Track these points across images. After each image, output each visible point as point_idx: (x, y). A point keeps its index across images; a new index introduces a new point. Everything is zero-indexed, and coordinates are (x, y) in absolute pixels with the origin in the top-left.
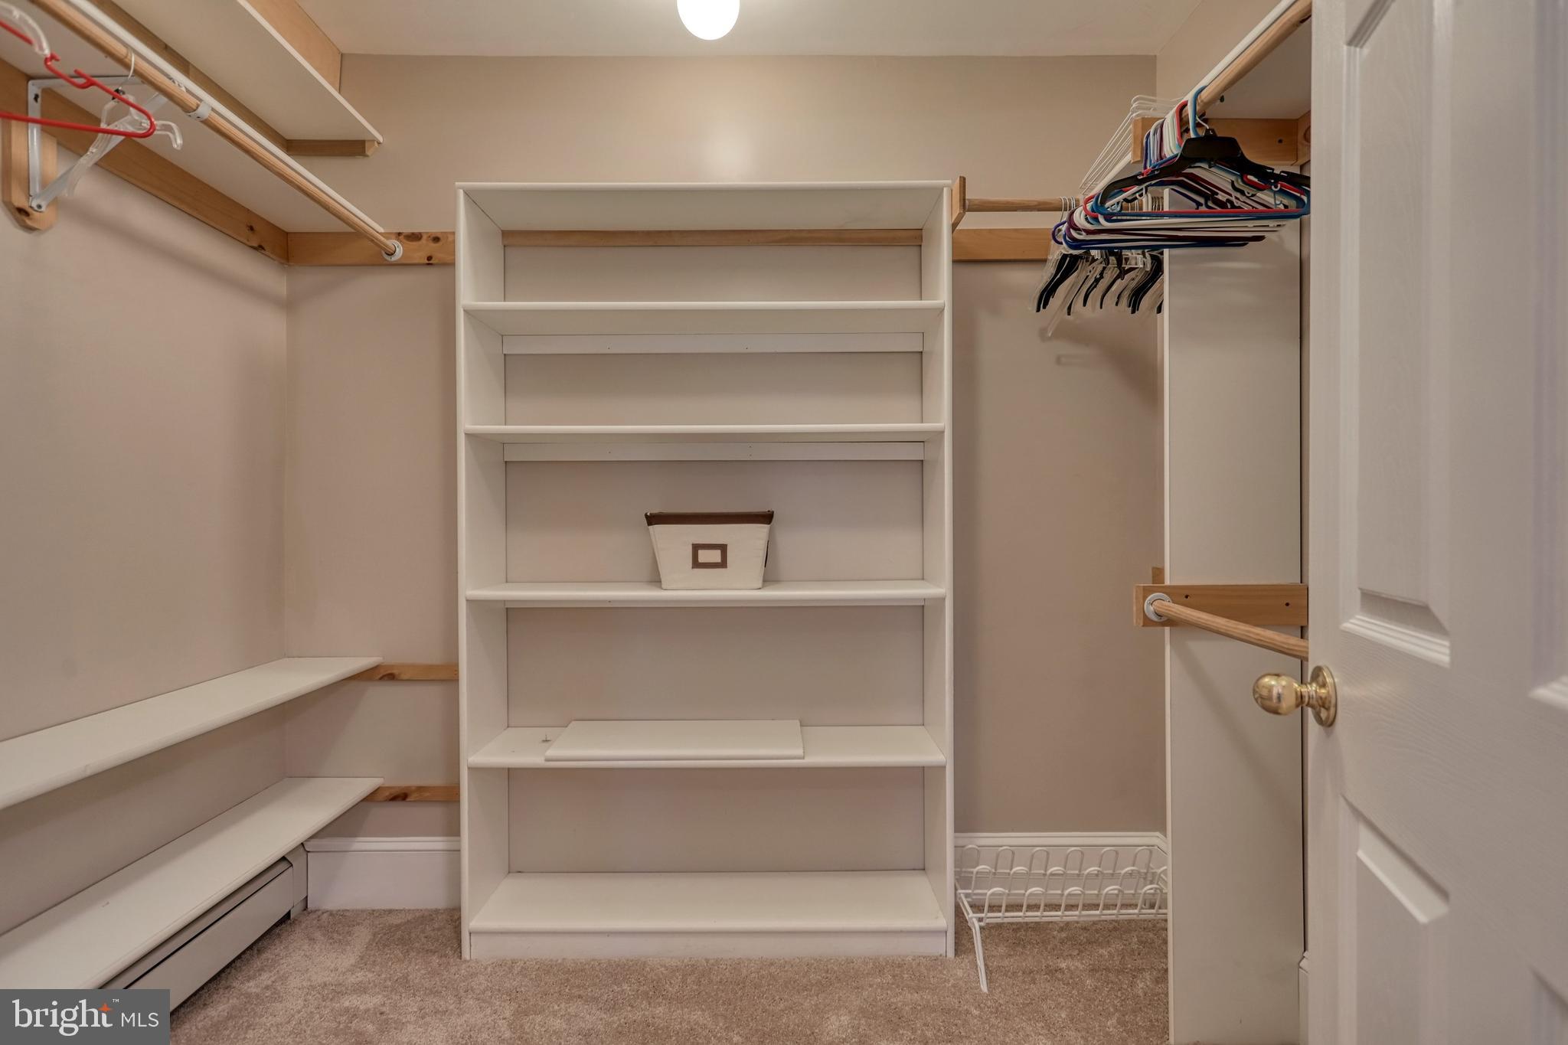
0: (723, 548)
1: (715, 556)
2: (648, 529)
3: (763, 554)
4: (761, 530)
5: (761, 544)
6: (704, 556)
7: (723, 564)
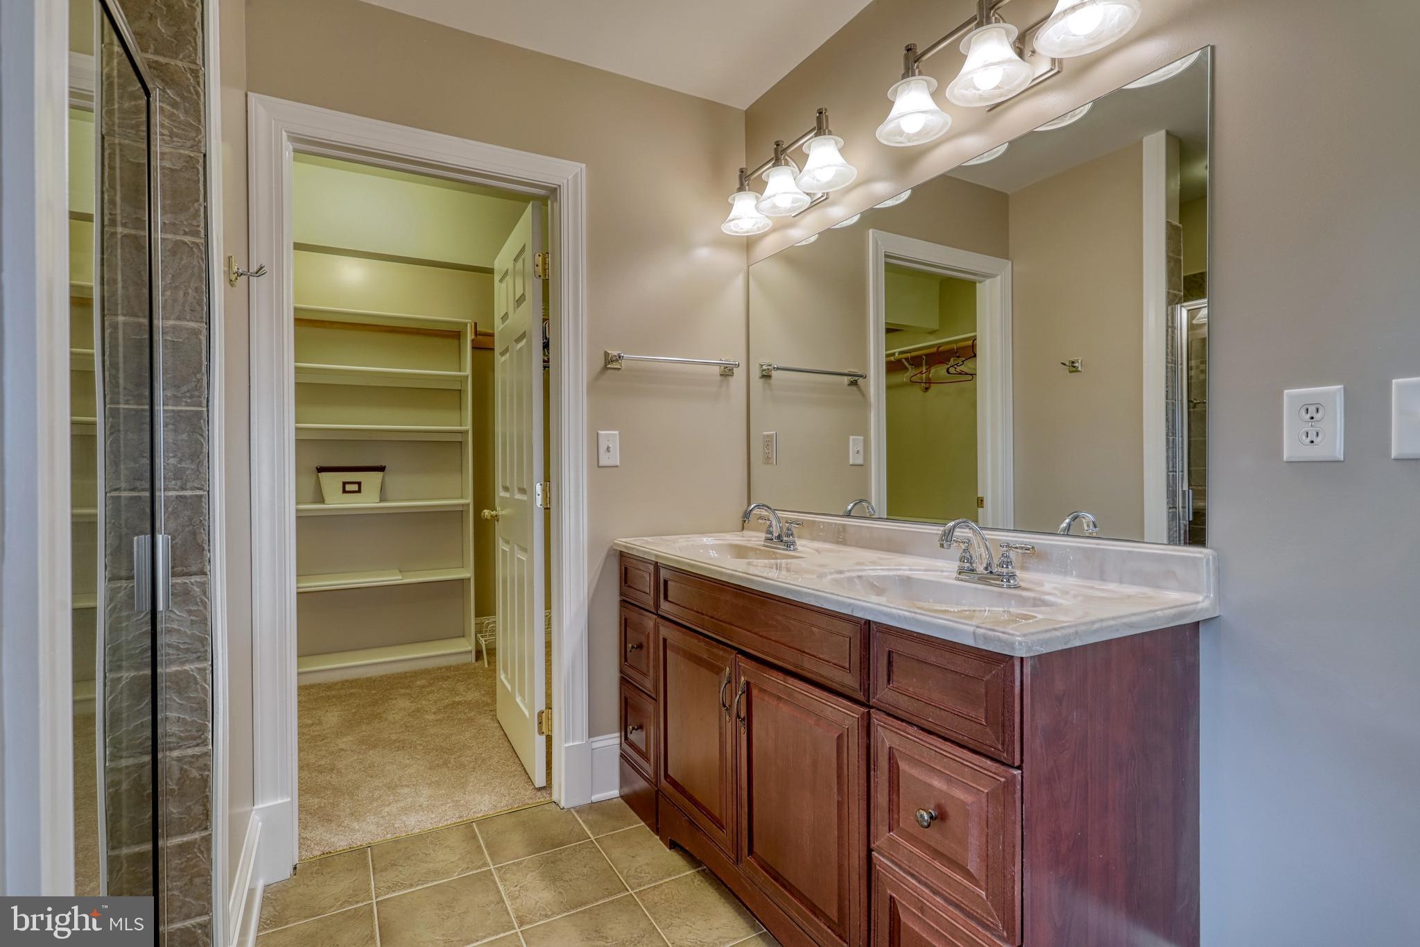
0: (359, 484)
1: (355, 487)
2: (318, 476)
3: (380, 486)
4: (380, 474)
5: (379, 481)
6: (348, 488)
7: (359, 491)
